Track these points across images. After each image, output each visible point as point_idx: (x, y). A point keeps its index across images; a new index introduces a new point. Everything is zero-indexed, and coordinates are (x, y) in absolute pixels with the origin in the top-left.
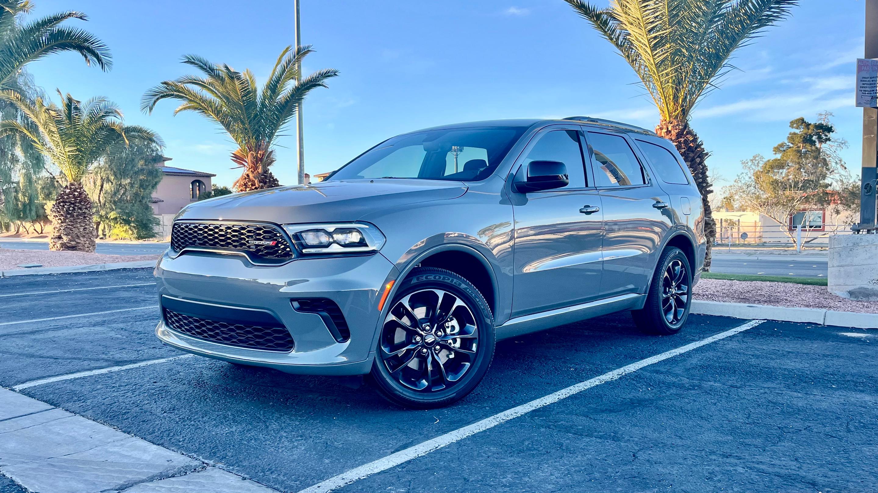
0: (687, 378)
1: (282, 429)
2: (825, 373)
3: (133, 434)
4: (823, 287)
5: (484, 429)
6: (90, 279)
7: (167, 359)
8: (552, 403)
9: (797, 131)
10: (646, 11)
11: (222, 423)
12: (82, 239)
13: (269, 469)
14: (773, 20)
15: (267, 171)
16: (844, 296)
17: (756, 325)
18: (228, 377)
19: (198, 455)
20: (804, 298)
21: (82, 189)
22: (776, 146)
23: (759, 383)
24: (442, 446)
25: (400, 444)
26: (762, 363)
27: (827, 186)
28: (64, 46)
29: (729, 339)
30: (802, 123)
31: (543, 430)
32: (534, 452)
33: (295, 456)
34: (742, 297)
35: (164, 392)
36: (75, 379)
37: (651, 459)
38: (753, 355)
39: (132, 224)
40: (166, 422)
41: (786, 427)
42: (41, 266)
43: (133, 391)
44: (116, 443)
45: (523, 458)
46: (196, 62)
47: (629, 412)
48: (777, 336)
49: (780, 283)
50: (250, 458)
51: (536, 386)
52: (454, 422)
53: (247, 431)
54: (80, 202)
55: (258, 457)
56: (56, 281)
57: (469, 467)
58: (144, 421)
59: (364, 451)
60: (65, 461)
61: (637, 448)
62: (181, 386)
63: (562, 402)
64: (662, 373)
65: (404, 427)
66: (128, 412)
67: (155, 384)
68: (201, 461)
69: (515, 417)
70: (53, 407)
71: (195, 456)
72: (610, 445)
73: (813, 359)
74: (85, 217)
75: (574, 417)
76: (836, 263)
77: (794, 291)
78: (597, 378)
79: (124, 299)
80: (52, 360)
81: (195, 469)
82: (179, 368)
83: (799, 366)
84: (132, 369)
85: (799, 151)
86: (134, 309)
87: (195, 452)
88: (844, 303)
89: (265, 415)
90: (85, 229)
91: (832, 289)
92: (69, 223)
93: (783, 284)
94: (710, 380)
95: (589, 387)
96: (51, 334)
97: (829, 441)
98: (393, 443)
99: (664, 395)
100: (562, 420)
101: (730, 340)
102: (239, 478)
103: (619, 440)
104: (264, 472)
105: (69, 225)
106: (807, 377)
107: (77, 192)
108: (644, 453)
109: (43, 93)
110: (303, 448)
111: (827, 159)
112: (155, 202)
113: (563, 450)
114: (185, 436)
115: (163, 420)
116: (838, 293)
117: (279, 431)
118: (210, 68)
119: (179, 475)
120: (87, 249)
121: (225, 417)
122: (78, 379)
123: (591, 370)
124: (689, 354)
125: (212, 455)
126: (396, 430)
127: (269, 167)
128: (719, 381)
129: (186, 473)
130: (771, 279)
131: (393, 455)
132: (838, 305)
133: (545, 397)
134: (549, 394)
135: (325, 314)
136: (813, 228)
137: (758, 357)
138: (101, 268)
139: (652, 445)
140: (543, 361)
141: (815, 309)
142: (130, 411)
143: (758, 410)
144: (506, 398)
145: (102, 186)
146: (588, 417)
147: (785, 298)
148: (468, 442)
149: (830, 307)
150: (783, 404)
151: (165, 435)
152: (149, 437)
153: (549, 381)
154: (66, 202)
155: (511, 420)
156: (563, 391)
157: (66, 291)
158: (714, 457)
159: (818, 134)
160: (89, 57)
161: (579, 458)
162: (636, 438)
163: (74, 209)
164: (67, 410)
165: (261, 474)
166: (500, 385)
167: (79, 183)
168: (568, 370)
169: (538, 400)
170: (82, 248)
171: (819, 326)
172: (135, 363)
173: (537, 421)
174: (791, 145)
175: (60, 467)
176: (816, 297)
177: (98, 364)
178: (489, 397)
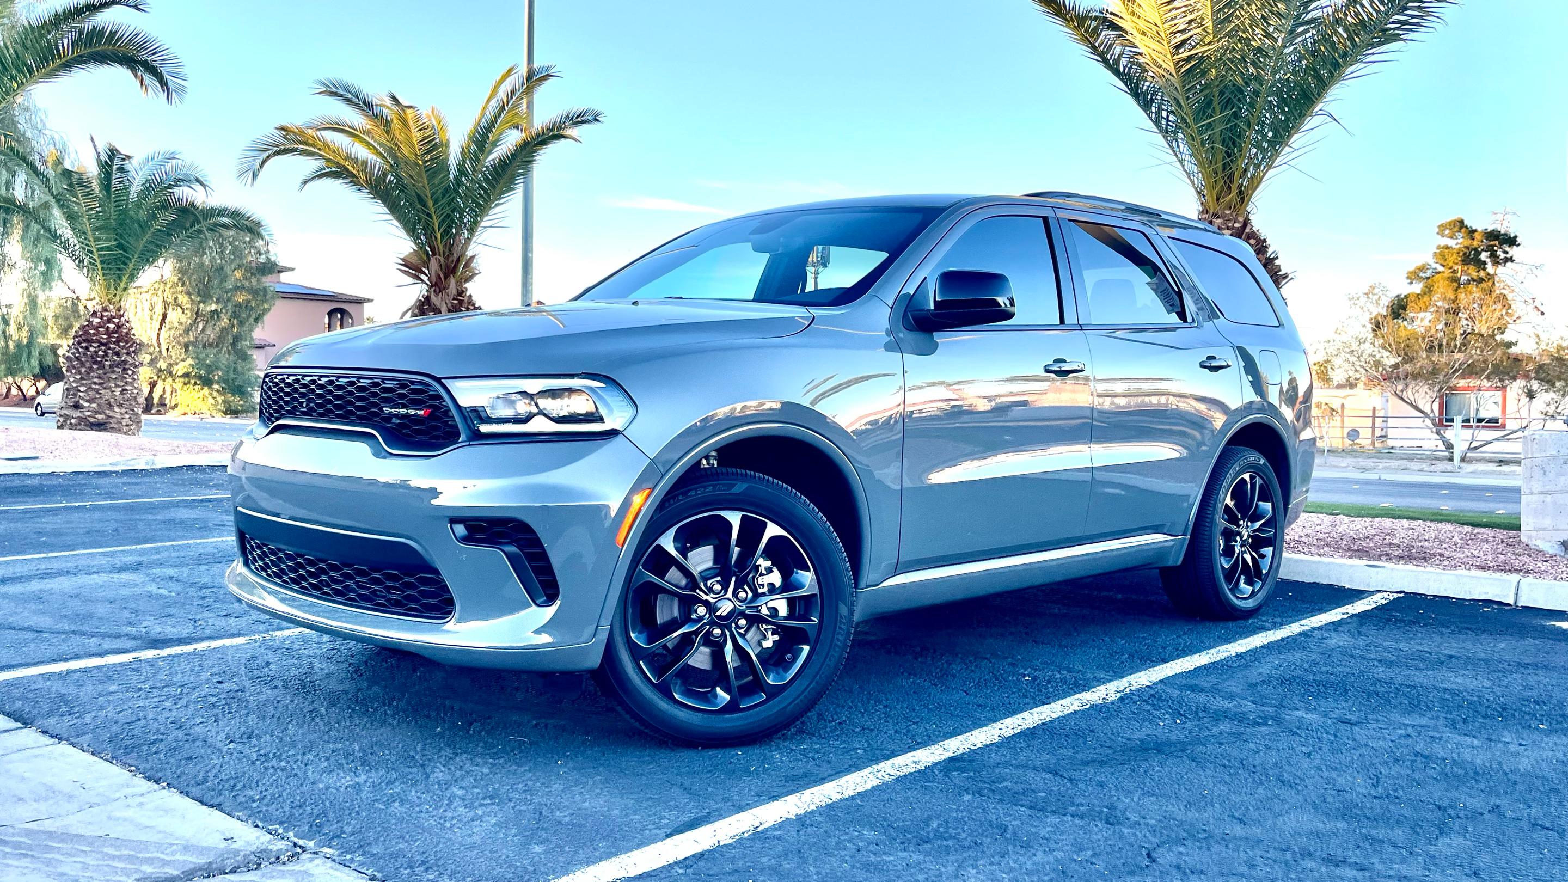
0: (1253, 702)
1: (456, 781)
2: (1523, 700)
3: (165, 784)
4: (1512, 533)
5: (852, 793)
6: (125, 484)
7: (247, 638)
8: (987, 746)
9: (1451, 243)
10: (1171, 10)
11: (340, 766)
12: (116, 409)
13: (423, 863)
14: (1411, 30)
15: (463, 292)
16: (1552, 551)
17: (1384, 602)
18: (361, 675)
19: (286, 830)
20: (1476, 553)
21: (122, 319)
22: (1412, 269)
23: (1395, 716)
24: (766, 825)
25: (685, 818)
26: (1399, 676)
27: (1509, 345)
28: (102, 58)
29: (1331, 627)
30: (1461, 228)
31: (967, 797)
32: (950, 843)
33: (477, 838)
34: (1356, 548)
35: (235, 699)
36: (69, 672)
37: (1183, 864)
38: (1380, 661)
39: (216, 387)
40: (232, 762)
41: (1451, 807)
42: (37, 458)
43: (177, 699)
44: (129, 801)
45: (927, 854)
46: (341, 92)
47: (1139, 766)
48: (1425, 625)
49: (1428, 524)
50: (388, 838)
51: (955, 709)
52: (794, 778)
53: (387, 784)
54: (117, 343)
55: (403, 837)
56: (60, 485)
57: (819, 870)
58: (190, 758)
59: (612, 831)
60: (29, 833)
61: (1156, 840)
62: (269, 692)
63: (1006, 743)
64: (1202, 690)
65: (692, 783)
66: (162, 740)
67: (219, 686)
68: (291, 842)
69: (913, 770)
70: (20, 725)
71: (280, 831)
72: (1100, 832)
73: (1499, 671)
74: (125, 370)
75: (1031, 774)
76: (1537, 486)
77: (1456, 539)
78: (1077, 696)
79: (181, 522)
80: (31, 635)
81: (278, 858)
82: (271, 657)
83: (1472, 684)
84: (178, 656)
85: (1457, 280)
86: (198, 541)
87: (281, 823)
88: (1554, 563)
89: (426, 752)
90: (124, 391)
91: (1530, 537)
92: (96, 380)
93: (1433, 525)
94: (1298, 706)
95: (1061, 714)
96: (35, 586)
97: (1537, 835)
98: (670, 817)
99: (1207, 733)
100: (1005, 780)
101: (1335, 630)
102: (362, 878)
103: (1119, 823)
104: (411, 868)
105: (95, 383)
106: (1488, 707)
107: (114, 323)
108: (1170, 850)
109: (64, 145)
110: (494, 821)
111: (1510, 297)
112: (260, 347)
113: (1007, 839)
114: (266, 790)
115: (227, 758)
116: (1542, 545)
117: (448, 785)
118: (365, 103)
119: (245, 869)
120: (125, 429)
121: (347, 755)
122: (74, 671)
123: (1064, 681)
124: (1255, 654)
125: (315, 830)
126: (676, 791)
127: (467, 285)
128: (1315, 709)
129: (259, 865)
130: (1411, 514)
131: (668, 840)
132: (1543, 568)
133: (973, 732)
134: (980, 726)
135: (512, 549)
136: (1483, 424)
137: (1390, 664)
138: (147, 463)
139: (1185, 835)
140: (970, 661)
141: (1498, 575)
142: (164, 737)
143: (1396, 770)
144: (896, 732)
145: (165, 316)
146: (1057, 774)
147: (1439, 551)
148: (820, 819)
149: (1527, 572)
150: (1444, 760)
151: (227, 786)
152: (195, 791)
153: (981, 701)
154: (92, 341)
155: (905, 776)
156: (1009, 721)
157: (77, 504)
158: (1309, 864)
159: (1490, 249)
160: (148, 78)
161: (1040, 857)
162: (1152, 818)
163: (106, 354)
164: (44, 732)
165: (406, 872)
166: (886, 707)
167: (117, 306)
168: (1019, 680)
169: (960, 737)
170: (116, 426)
171: (1507, 608)
172: (189, 643)
173: (957, 781)
174: (1441, 269)
175: (17, 845)
176: (1499, 551)
177: (117, 644)
178: (864, 729)
